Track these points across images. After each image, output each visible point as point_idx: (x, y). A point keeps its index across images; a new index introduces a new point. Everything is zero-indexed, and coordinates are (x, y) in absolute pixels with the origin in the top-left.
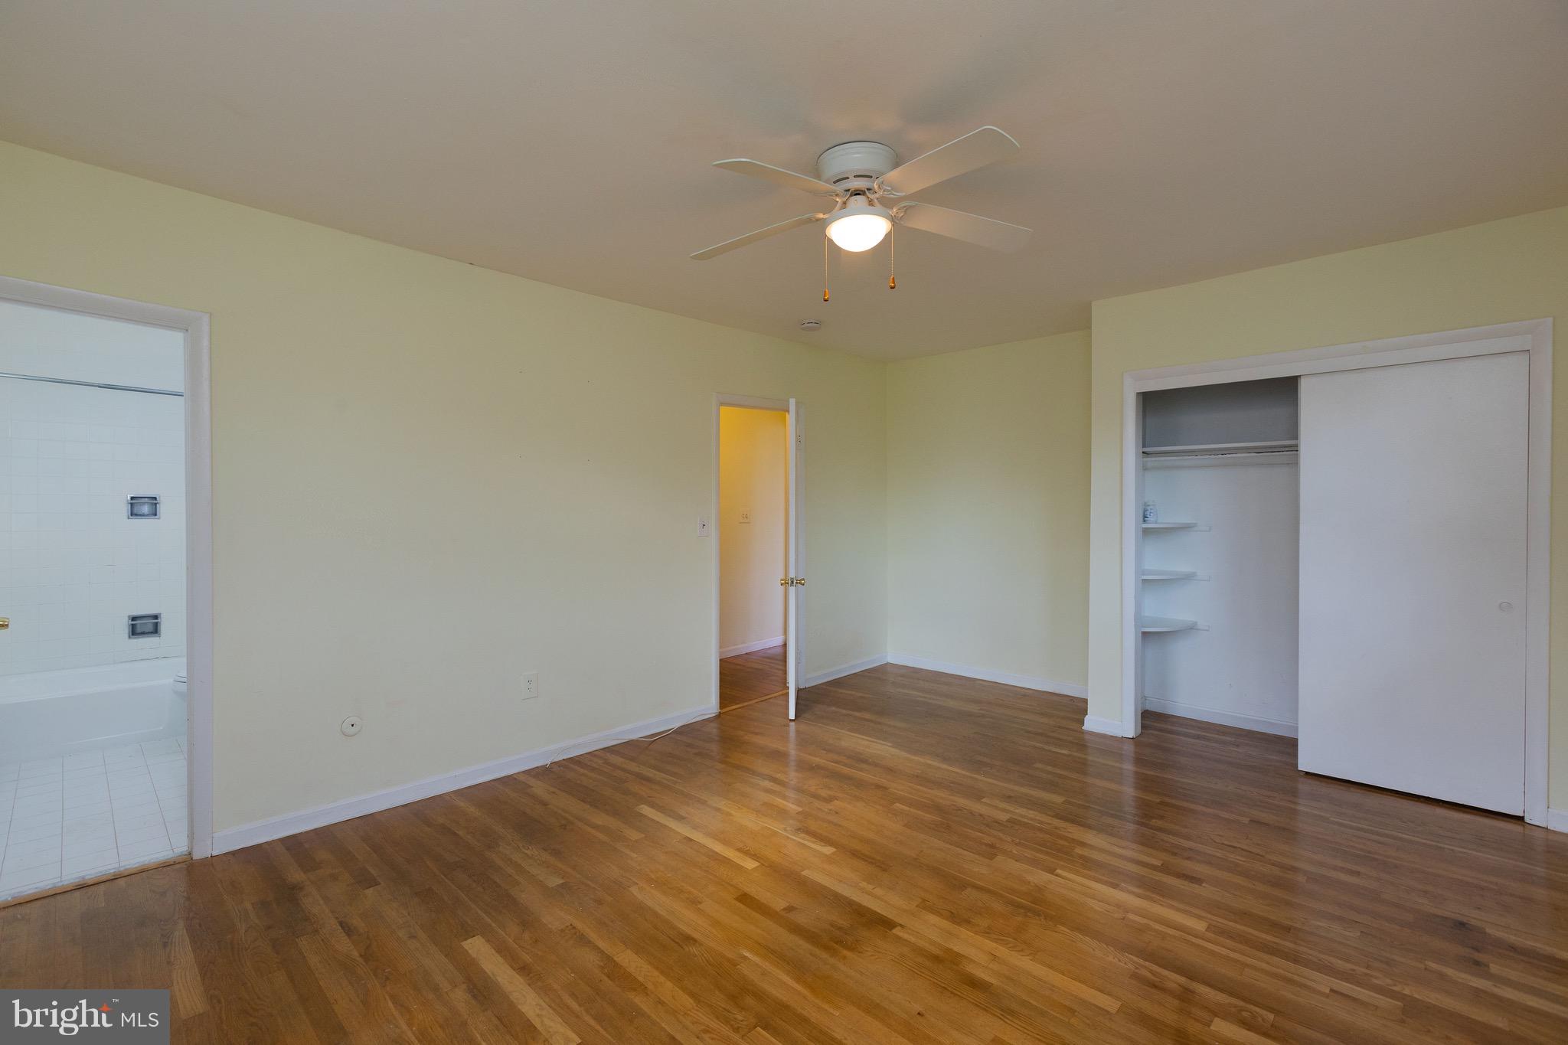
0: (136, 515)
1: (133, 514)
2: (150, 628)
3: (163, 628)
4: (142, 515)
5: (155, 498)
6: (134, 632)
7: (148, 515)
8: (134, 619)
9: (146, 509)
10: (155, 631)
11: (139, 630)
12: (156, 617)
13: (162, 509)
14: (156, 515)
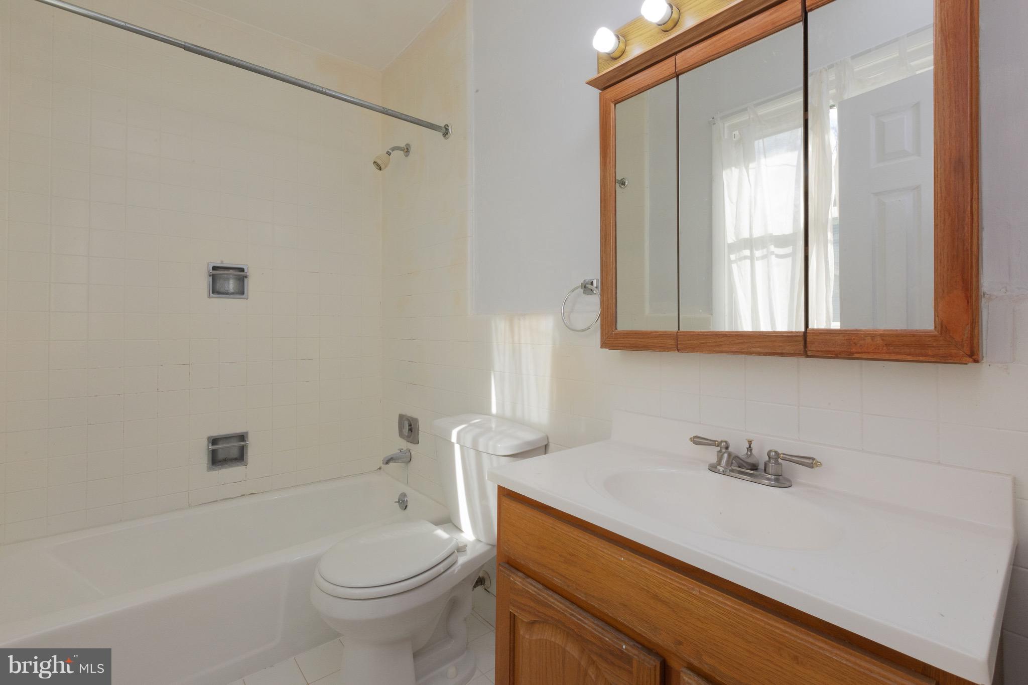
0: (219, 293)
1: (216, 290)
2: (235, 453)
3: (251, 453)
4: (226, 293)
5: (242, 270)
6: (216, 460)
7: (232, 294)
8: (214, 441)
9: (231, 285)
10: (240, 457)
11: (221, 456)
12: (242, 437)
13: (251, 285)
14: (243, 293)
